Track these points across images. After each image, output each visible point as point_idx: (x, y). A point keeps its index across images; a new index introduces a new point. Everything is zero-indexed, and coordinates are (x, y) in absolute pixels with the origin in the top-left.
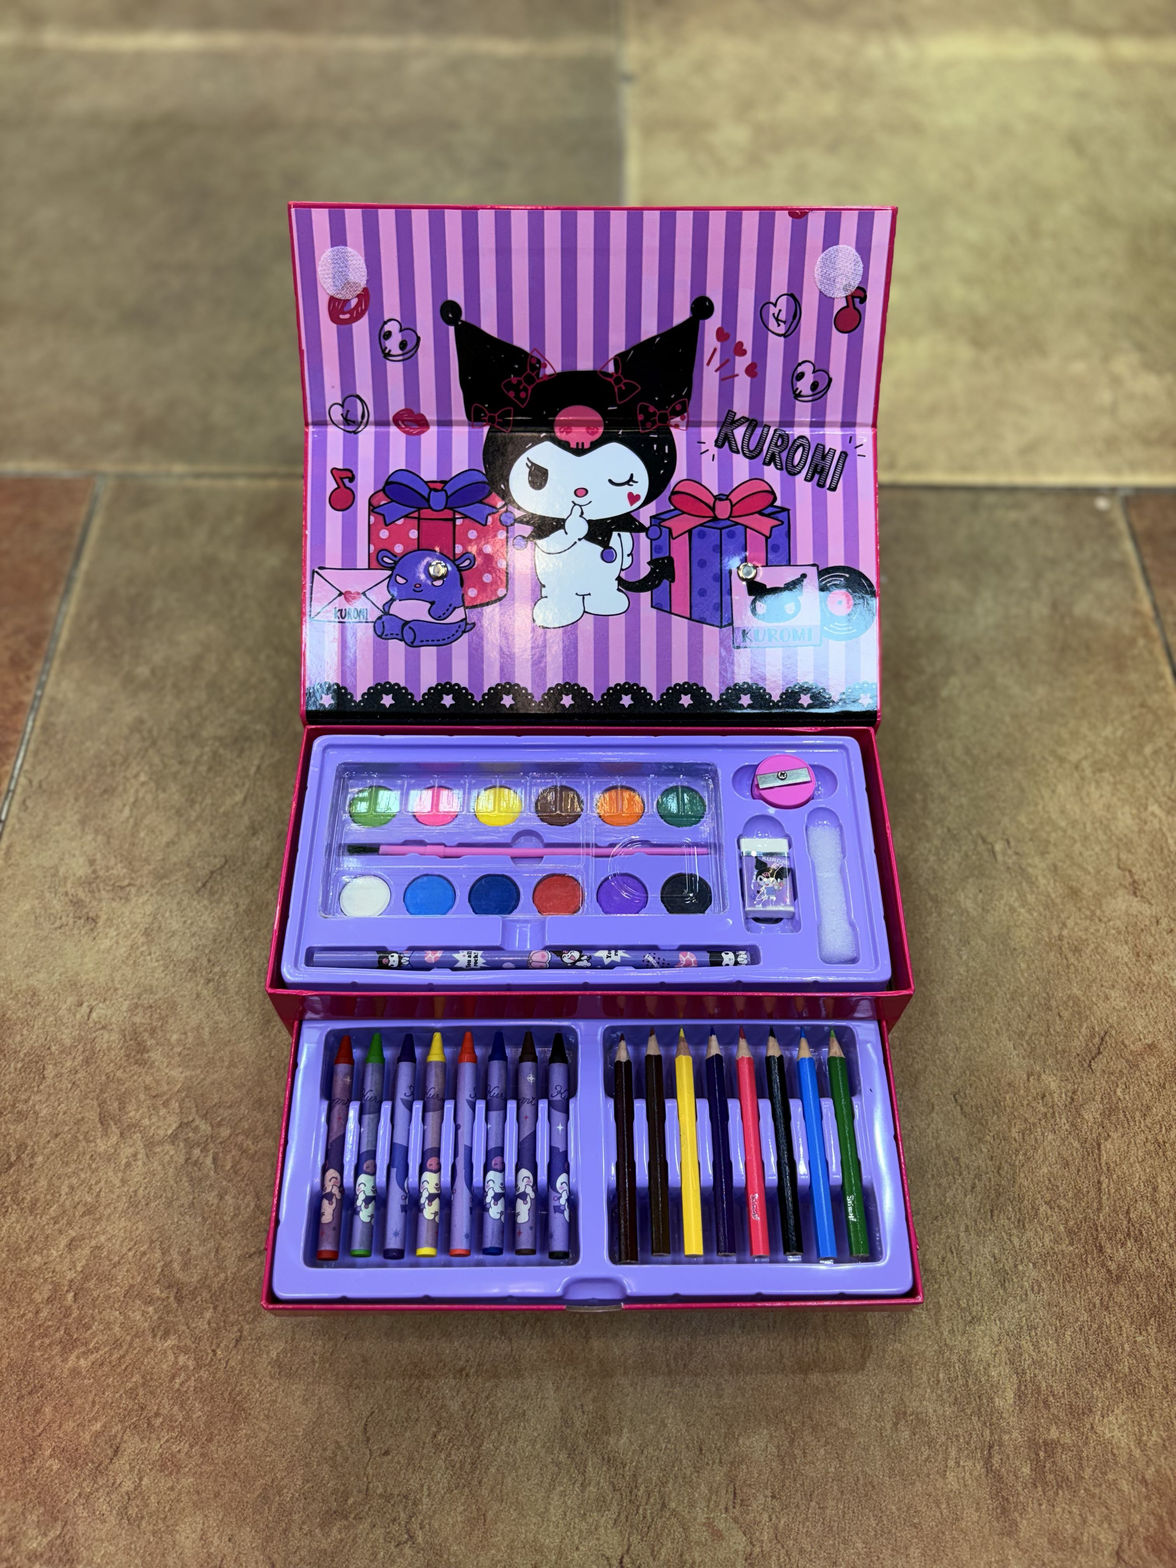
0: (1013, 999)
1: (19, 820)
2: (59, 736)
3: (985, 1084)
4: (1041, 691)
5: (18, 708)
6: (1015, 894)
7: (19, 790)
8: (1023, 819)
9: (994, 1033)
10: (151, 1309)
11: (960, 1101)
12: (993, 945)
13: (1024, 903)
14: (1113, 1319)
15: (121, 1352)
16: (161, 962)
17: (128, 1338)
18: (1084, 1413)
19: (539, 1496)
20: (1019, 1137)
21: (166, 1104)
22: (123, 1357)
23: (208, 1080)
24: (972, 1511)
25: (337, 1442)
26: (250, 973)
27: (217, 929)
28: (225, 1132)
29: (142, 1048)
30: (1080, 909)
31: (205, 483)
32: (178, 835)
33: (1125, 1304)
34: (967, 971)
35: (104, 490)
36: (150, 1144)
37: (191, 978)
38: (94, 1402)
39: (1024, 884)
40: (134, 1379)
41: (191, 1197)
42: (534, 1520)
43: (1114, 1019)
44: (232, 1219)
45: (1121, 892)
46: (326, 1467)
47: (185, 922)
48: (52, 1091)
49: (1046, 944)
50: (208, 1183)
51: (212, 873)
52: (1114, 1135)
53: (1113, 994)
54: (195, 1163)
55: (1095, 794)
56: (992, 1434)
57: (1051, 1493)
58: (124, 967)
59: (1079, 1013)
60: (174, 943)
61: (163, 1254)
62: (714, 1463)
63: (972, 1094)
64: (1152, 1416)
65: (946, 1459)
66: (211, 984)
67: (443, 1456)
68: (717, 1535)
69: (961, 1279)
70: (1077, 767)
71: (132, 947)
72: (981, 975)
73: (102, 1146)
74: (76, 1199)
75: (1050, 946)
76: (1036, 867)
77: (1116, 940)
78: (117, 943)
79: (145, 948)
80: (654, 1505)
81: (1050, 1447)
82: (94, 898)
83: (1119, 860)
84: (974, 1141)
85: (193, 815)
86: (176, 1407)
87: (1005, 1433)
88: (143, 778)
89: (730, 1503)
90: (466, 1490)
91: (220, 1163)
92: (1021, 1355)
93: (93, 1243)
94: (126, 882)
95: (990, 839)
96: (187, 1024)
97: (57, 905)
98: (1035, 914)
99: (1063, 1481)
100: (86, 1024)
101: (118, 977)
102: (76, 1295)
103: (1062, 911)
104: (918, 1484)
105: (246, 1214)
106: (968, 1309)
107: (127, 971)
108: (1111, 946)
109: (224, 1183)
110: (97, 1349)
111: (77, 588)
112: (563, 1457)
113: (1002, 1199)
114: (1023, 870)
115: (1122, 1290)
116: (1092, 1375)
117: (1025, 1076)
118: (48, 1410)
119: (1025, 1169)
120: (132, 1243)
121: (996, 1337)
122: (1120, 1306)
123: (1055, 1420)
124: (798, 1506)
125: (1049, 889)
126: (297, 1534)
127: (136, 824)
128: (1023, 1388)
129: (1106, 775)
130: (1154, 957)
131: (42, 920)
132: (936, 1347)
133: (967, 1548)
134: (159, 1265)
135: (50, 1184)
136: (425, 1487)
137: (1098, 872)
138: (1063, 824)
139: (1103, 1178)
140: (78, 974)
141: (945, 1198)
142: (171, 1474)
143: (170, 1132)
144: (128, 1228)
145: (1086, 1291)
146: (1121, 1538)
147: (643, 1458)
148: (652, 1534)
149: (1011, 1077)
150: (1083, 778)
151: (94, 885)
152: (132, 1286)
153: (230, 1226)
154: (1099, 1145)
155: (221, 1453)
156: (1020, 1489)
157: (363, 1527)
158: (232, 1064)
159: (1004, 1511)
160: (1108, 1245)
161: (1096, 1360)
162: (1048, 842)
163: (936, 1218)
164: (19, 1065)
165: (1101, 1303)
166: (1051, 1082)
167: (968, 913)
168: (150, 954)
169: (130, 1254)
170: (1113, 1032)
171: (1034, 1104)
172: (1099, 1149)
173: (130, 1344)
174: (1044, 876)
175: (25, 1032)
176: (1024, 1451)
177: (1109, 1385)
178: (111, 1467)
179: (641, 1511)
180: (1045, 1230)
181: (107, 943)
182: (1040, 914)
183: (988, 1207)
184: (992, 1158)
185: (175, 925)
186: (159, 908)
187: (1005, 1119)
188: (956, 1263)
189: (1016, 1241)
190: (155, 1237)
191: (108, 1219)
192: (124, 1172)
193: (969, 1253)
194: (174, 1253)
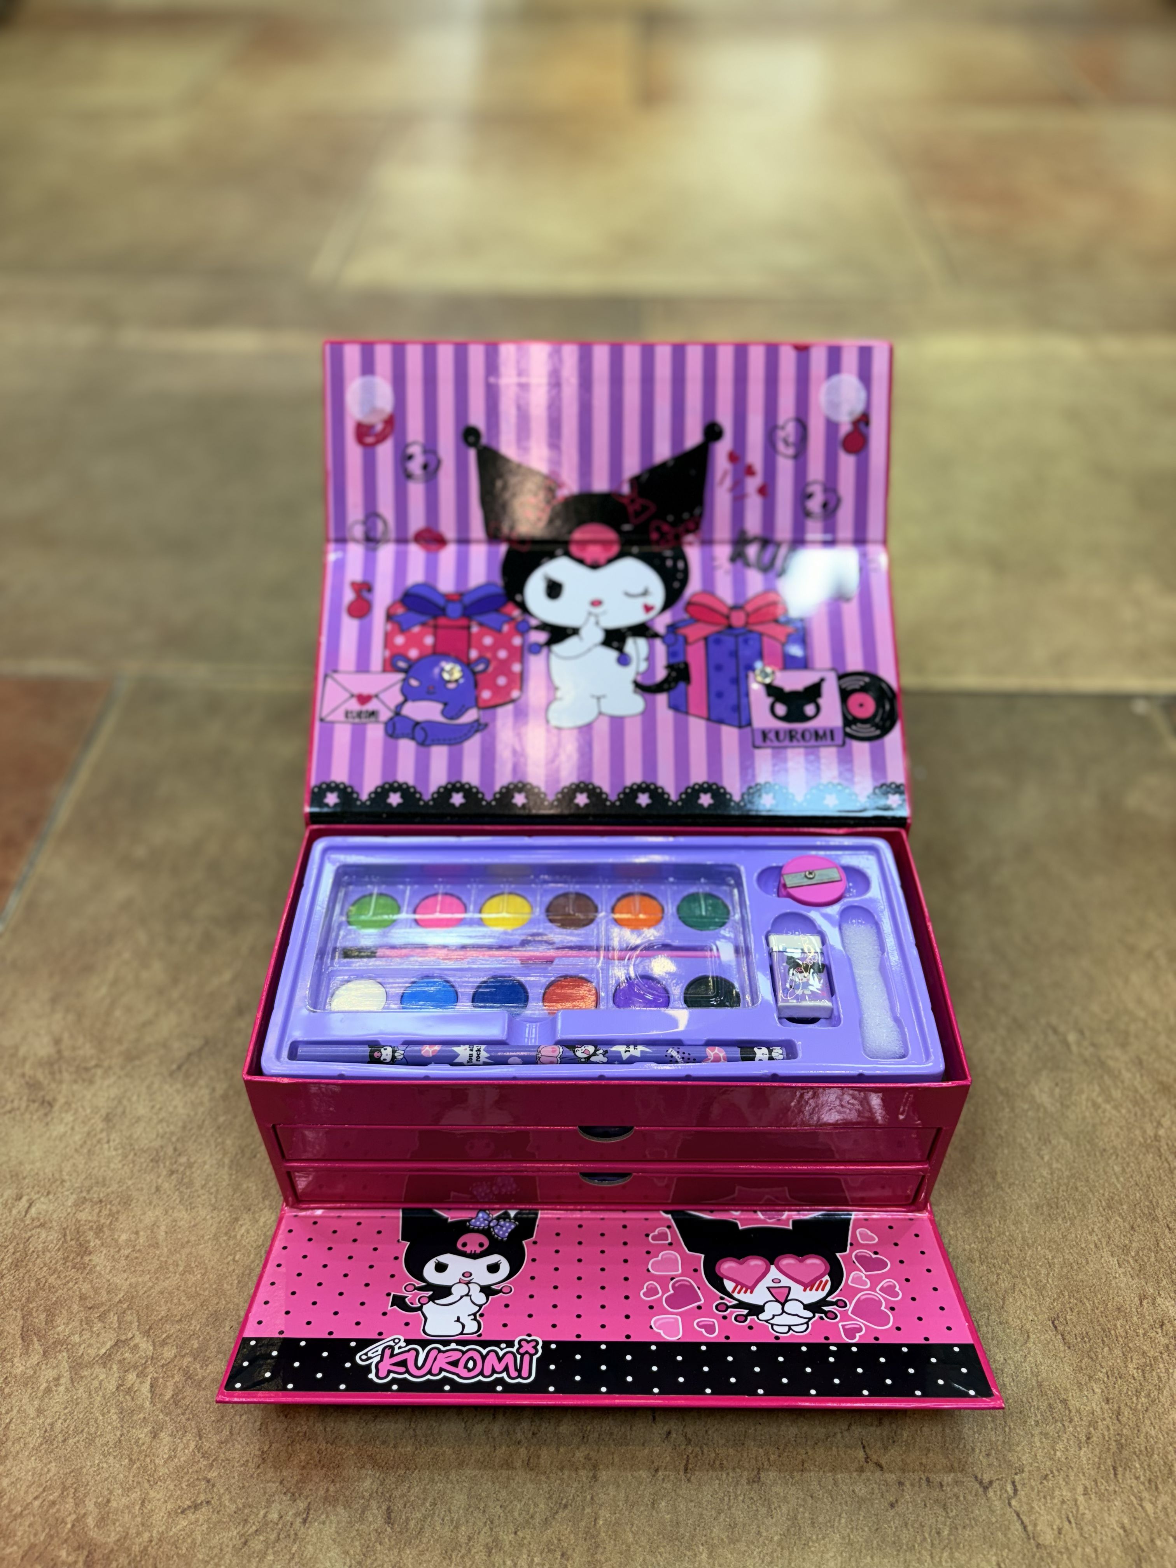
0: (1110, 1207)
2: (42, 914)
3: (1089, 1308)
6: (1097, 1088)
8: (1095, 1008)
9: (1092, 1246)
11: (1060, 1328)
12: (1078, 1145)
13: (1109, 1099)
16: (120, 1151)
20: (1138, 1375)
21: (102, 1318)
23: (158, 1288)
26: (220, 1164)
27: (188, 1115)
28: (169, 1353)
29: (84, 1250)
31: (226, 685)
32: (157, 1015)
34: (1052, 1174)
35: (123, 692)
36: (77, 1366)
37: (152, 1170)
39: (1106, 1077)
41: (118, 1433)
44: (165, 1462)
47: (153, 1107)
49: (1141, 1145)
50: (141, 1416)
51: (189, 1055)
54: (129, 1391)
58: (76, 1156)
60: (138, 1130)
61: (77, 1505)
63: (1075, 1320)
66: (174, 1177)
70: (1149, 955)
71: (89, 1134)
72: (1068, 1178)
73: (19, 1367)
75: (1145, 1146)
76: (1116, 1059)
78: (73, 1129)
79: (104, 1135)
82: (54, 1079)
84: (1083, 1378)
85: (176, 995)
88: (126, 956)
91: (158, 1391)
94: (93, 1063)
95: (1062, 1028)
96: (141, 1221)
97: (11, 1087)
98: (1124, 1111)
100: (23, 1221)
101: (67, 1167)
103: (1154, 1108)
105: (182, 1458)
107: (80, 1161)
109: (161, 1416)
113: (1125, 1453)
114: (1102, 1064)
117: (1137, 1299)
119: (1150, 1414)
120: (41, 1489)
125: (1136, 1083)
127: (112, 1003)
134: (69, 1520)
138: (1142, 1014)
140: (21, 1163)
141: (1055, 1451)
143: (103, 1351)
144: (38, 1470)
149: (1119, 1300)
150: (1157, 968)
151: (56, 1067)
153: (162, 1471)
158: (188, 1270)
162: (1127, 1033)
163: (1046, 1477)
166: (1169, 1306)
167: (1045, 1110)
168: (108, 1142)
169: (37, 1503)
171: (1152, 1334)
174: (1128, 1070)
181: (62, 1129)
182: (1129, 1111)
183: (1109, 1462)
184: (1107, 1401)
185: (142, 1110)
186: (125, 1091)
187: (1118, 1352)
188: (1077, 1536)
189: (1149, 1507)
190: (69, 1482)
191: (14, 1459)
192: (42, 1399)
193: (1092, 1523)
194: (90, 1505)
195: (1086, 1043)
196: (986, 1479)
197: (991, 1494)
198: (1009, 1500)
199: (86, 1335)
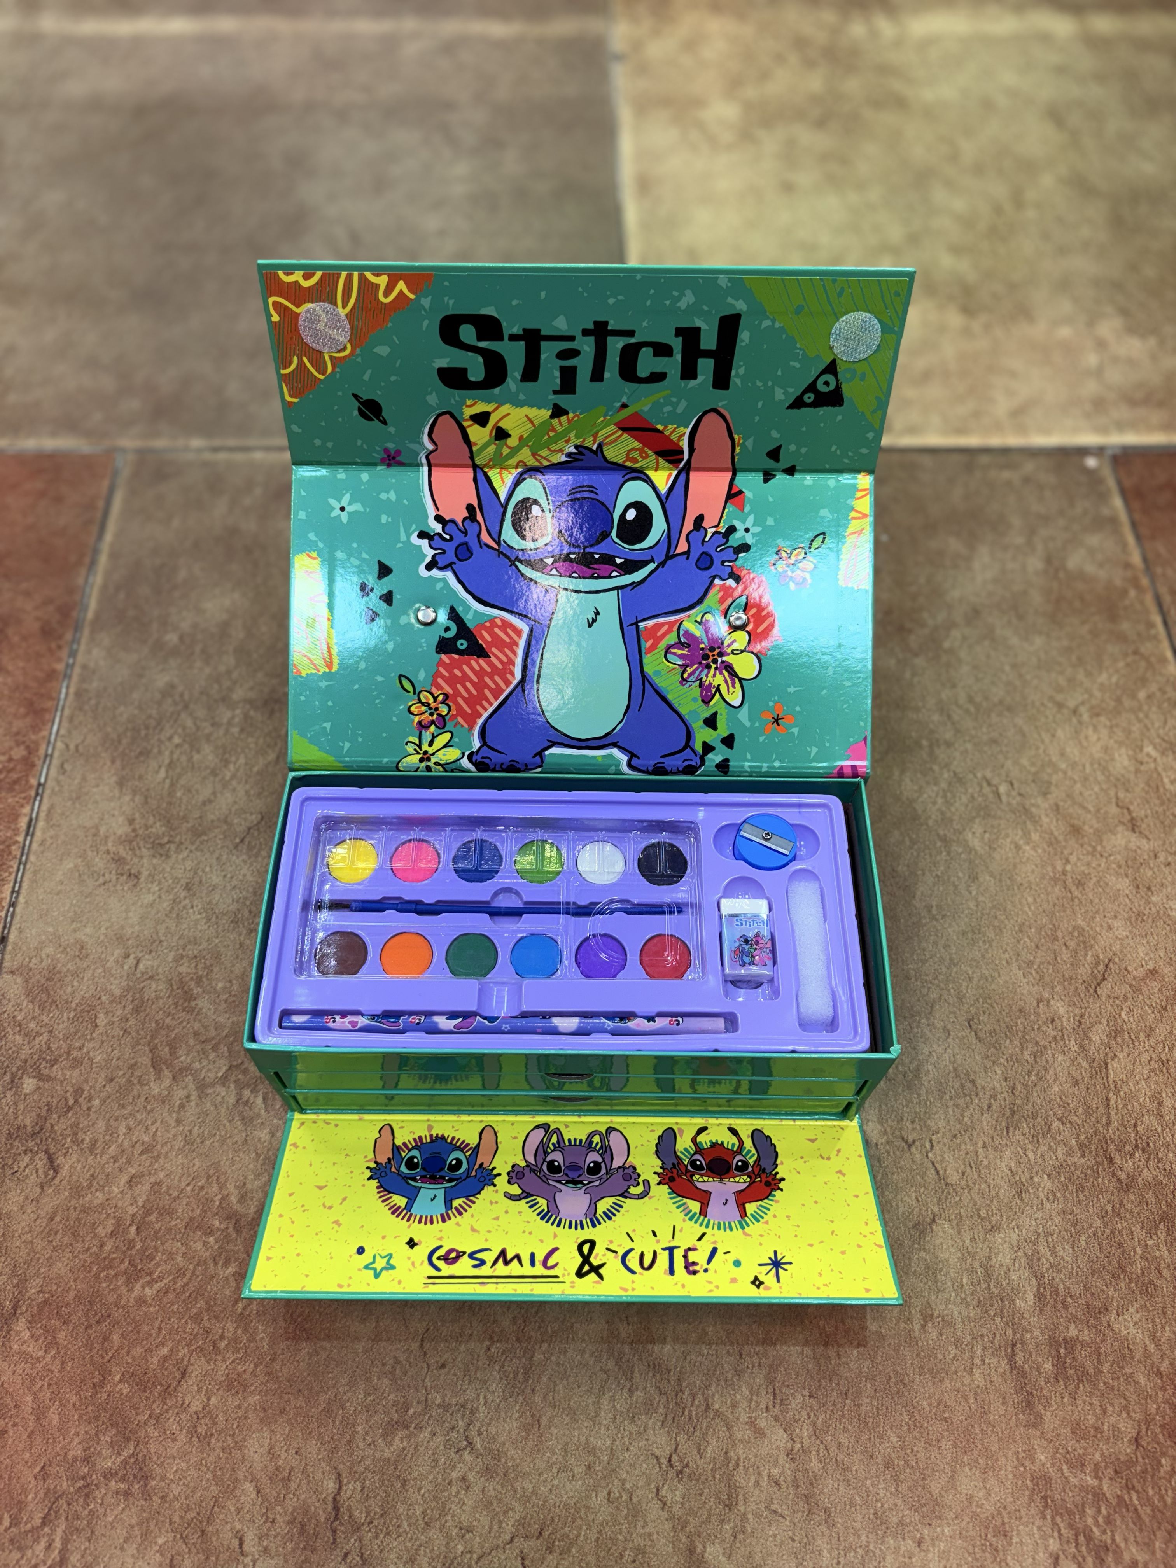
0: (1021, 931)
1: (58, 782)
2: (93, 702)
3: (998, 1010)
4: (1039, 641)
5: (51, 675)
6: (1020, 832)
7: (56, 754)
8: (1025, 762)
9: (1004, 962)
10: (211, 1240)
11: (974, 1027)
12: (1000, 881)
13: (1028, 842)
14: (1125, 1224)
15: (185, 1280)
16: (204, 915)
17: (191, 1267)
18: (1100, 1312)
19: (590, 1401)
20: (1031, 1060)
21: (215, 1048)
22: (187, 1284)
24: (999, 1404)
25: (395, 1357)
27: (257, 882)
29: (189, 997)
30: (1082, 846)
31: (222, 456)
32: (214, 793)
33: (1136, 1211)
34: (977, 906)
35: (125, 465)
36: (202, 1087)
38: (160, 1329)
39: (1028, 823)
40: (198, 1305)
41: (244, 1135)
42: (586, 1424)
43: (1117, 947)
45: (1120, 828)
46: (386, 1381)
47: (225, 876)
48: (105, 1038)
49: (1051, 879)
51: (249, 829)
52: (1121, 1055)
53: (1116, 924)
55: (1094, 738)
56: (1014, 1333)
57: (1073, 1386)
58: (167, 920)
59: (1084, 943)
60: (216, 897)
61: (221, 1188)
62: (753, 1366)
63: (986, 1020)
64: (1164, 1313)
65: (972, 1357)
67: (497, 1368)
68: (760, 1433)
69: (981, 1192)
70: (1075, 712)
71: (174, 901)
72: (990, 909)
73: (156, 1089)
74: (134, 1139)
75: (1055, 880)
76: (1038, 806)
77: (1118, 874)
78: (160, 897)
79: (187, 901)
80: (698, 1406)
81: (1070, 1344)
82: (135, 855)
83: (1117, 798)
84: (989, 1064)
85: (228, 775)
86: (240, 1331)
87: (1027, 1331)
88: (177, 740)
89: (770, 1403)
90: (521, 1398)
92: (1039, 1259)
93: (153, 1180)
94: (166, 839)
95: (995, 781)
97: (99, 863)
98: (1040, 851)
99: (1083, 1376)
100: (134, 974)
101: (162, 929)
102: (138, 1228)
103: (1065, 847)
104: (947, 1381)
106: (988, 1218)
107: (172, 924)
108: (1111, 879)
110: (160, 1278)
111: (103, 559)
112: (611, 1365)
113: (1016, 1117)
114: (1026, 811)
115: (1132, 1197)
116: (1107, 1277)
117: (1035, 1003)
118: (115, 1337)
119: (1038, 1088)
120: (190, 1178)
121: (1015, 1244)
122: (1131, 1212)
123: (1073, 1319)
124: (834, 1405)
125: (1052, 827)
126: (361, 1445)
127: (172, 785)
128: (1042, 1290)
129: (1103, 719)
130: (1153, 889)
131: (86, 877)
132: (959, 1254)
133: (994, 1438)
134: (217, 1199)
135: (108, 1126)
136: (482, 1396)
137: (1098, 811)
138: (1063, 766)
139: (1111, 1094)
140: (123, 927)
141: (964, 1117)
142: (237, 1393)
143: (220, 1074)
144: (186, 1165)
145: (1099, 1199)
146: (1139, 1426)
147: (687, 1364)
148: (698, 1433)
149: (1022, 1003)
150: (1080, 723)
151: (134, 843)
152: (192, 1219)
154: (1106, 1064)
155: (285, 1371)
156: (1043, 1383)
157: (425, 1435)
159: (1029, 1404)
160: (1118, 1157)
161: (1109, 1262)
162: (1049, 783)
163: (955, 1136)
164: (72, 1015)
165: (1113, 1211)
166: (1060, 1008)
167: (976, 853)
168: (192, 907)
169: (189, 1188)
170: (1117, 960)
171: (1044, 1028)
172: (1106, 1068)
173: (193, 1272)
174: (1047, 815)
175: (75, 984)
176: (1045, 1349)
177: (1123, 1285)
178: (179, 1388)
179: (686, 1413)
180: (1057, 1144)
181: (150, 898)
182: (1045, 851)
183: (1004, 1124)
184: (1006, 1079)
185: (216, 879)
186: (199, 863)
187: (1017, 1042)
188: (976, 1176)
189: (1031, 1155)
190: (211, 1172)
191: (166, 1157)
192: (178, 1112)
193: (988, 1167)
194: (231, 1187)
195: (1014, 793)
196: (910, 1140)
197: (914, 1149)
198: (927, 1153)
199: (205, 1063)
